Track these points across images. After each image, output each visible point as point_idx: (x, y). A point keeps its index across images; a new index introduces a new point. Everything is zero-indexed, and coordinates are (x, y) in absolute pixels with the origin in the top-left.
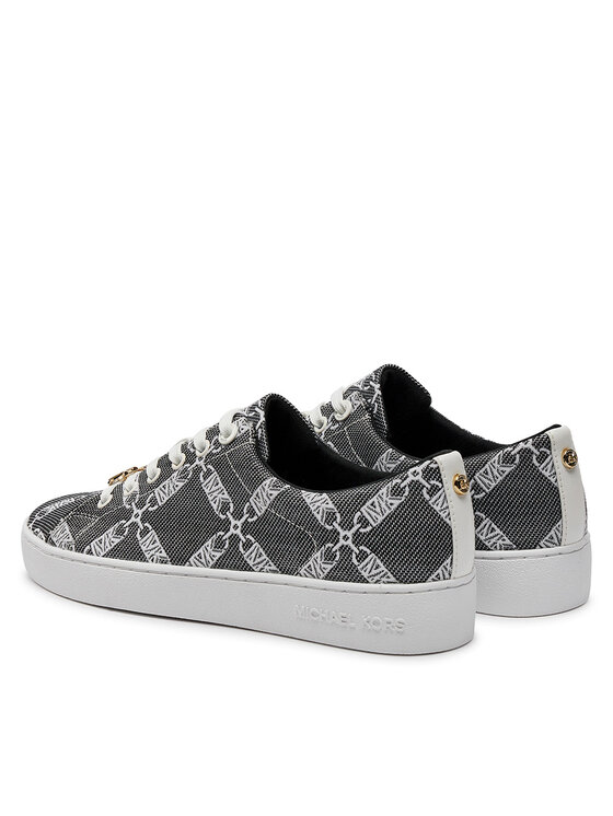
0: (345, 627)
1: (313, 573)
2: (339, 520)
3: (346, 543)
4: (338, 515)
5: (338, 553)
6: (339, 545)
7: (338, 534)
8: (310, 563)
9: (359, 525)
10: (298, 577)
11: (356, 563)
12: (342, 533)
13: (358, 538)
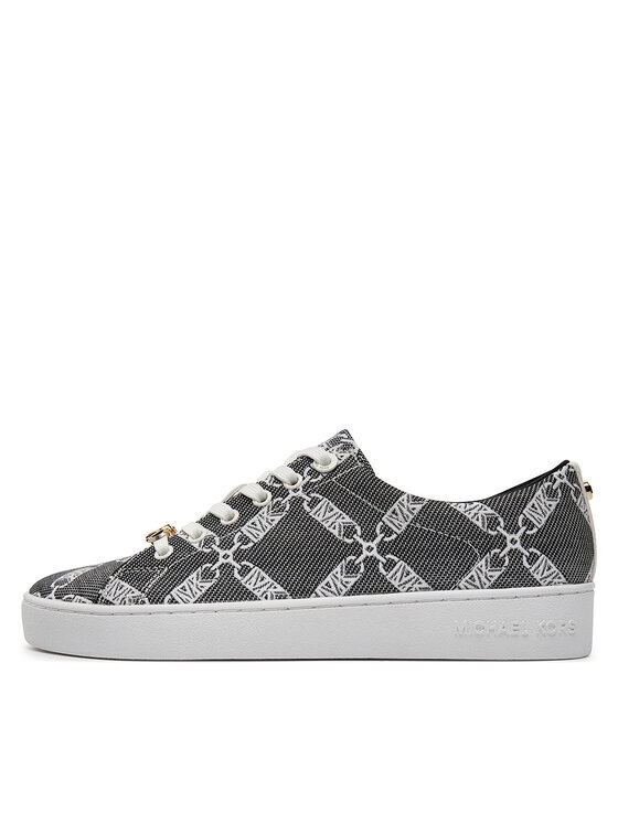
0: (516, 636)
1: (477, 583)
2: (502, 524)
3: (514, 547)
4: (501, 520)
5: (507, 559)
6: (507, 550)
7: (505, 538)
8: (473, 573)
9: (525, 528)
10: (457, 591)
11: (528, 566)
12: (509, 537)
13: (526, 540)
